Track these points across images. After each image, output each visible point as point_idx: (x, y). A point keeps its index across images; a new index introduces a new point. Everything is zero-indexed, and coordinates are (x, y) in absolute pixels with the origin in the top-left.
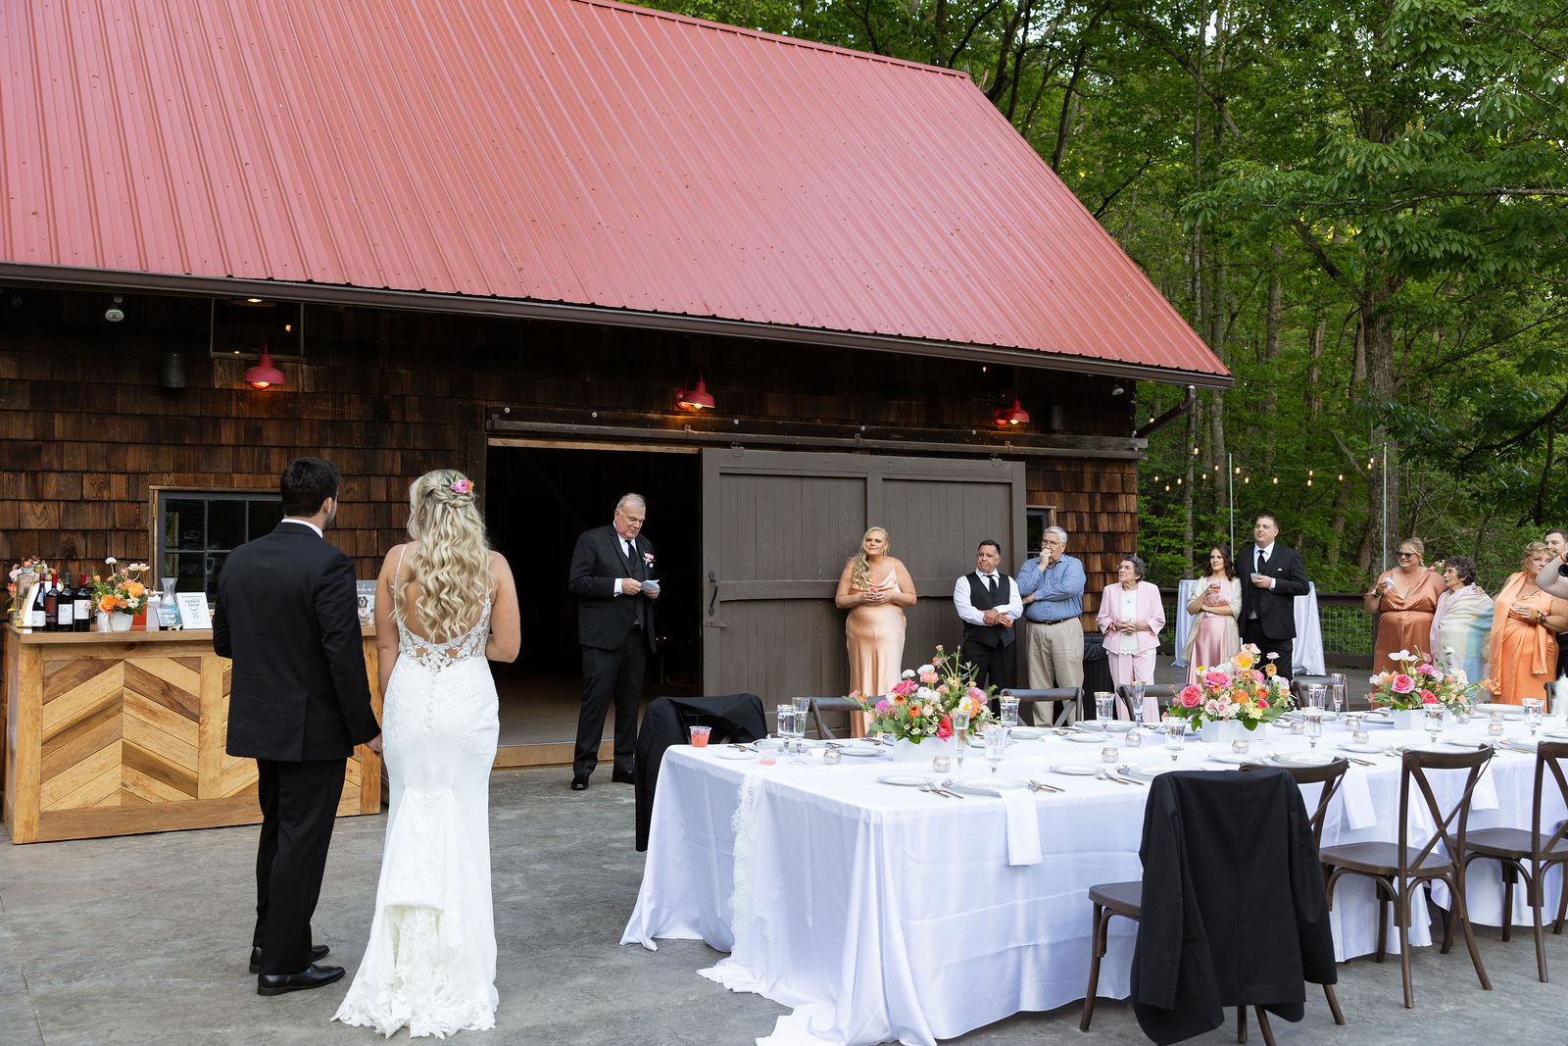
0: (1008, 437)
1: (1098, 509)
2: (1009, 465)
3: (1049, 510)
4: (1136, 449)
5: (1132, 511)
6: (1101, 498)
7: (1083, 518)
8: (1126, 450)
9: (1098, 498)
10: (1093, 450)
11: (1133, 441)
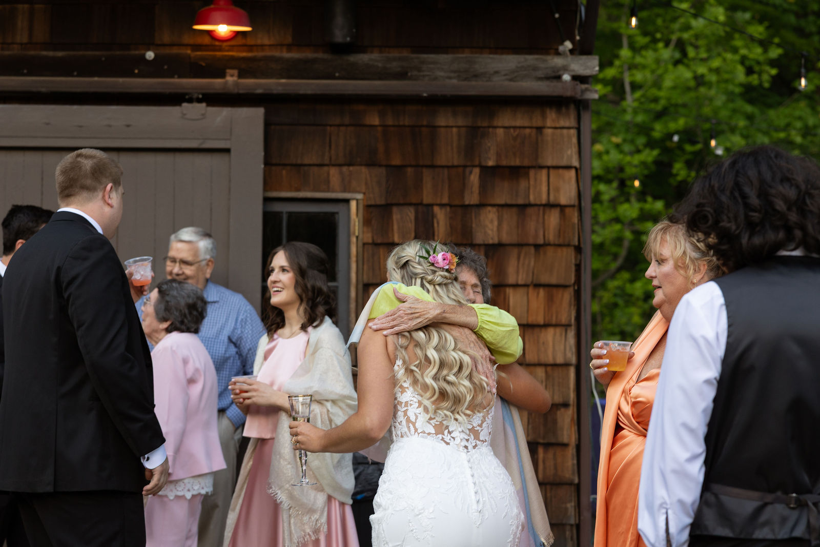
0: (232, 63)
1: (472, 197)
2: (223, 114)
3: (347, 201)
4: (566, 77)
5: (563, 201)
6: (481, 177)
7: (433, 216)
8: (540, 79)
9: (474, 177)
10: (455, 81)
11: (558, 61)
